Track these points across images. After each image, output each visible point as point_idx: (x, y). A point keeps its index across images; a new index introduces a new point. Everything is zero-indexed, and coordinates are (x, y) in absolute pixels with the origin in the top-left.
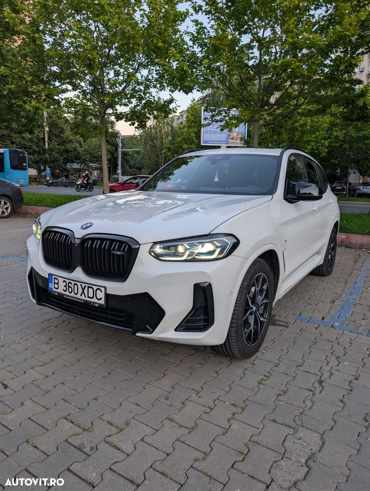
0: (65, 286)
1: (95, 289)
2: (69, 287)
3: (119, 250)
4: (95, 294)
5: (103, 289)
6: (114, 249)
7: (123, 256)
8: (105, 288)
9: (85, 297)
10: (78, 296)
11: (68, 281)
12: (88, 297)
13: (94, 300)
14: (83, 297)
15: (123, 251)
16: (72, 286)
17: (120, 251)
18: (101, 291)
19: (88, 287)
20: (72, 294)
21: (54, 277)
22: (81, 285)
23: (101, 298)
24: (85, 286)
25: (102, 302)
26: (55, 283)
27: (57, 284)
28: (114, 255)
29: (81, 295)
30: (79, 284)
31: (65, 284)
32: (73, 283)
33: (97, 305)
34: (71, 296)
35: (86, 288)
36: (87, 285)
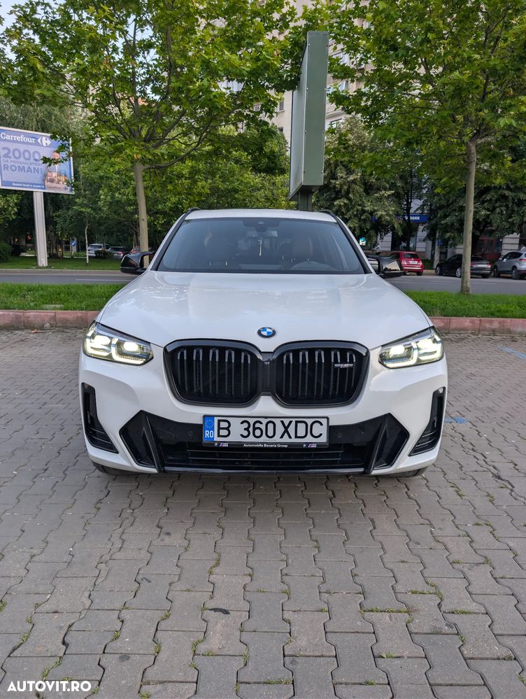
0: (247, 429)
1: (309, 422)
2: (255, 429)
3: (344, 361)
4: (309, 429)
5: (324, 421)
6: (336, 362)
7: (350, 369)
8: (328, 418)
9: (290, 437)
10: (277, 439)
11: (252, 421)
12: (296, 437)
13: (309, 439)
14: (286, 439)
15: (351, 361)
16: (263, 427)
17: (347, 363)
18: (321, 424)
19: (297, 422)
20: (264, 439)
21: (216, 419)
22: (282, 422)
23: (321, 435)
24: (291, 422)
25: (324, 439)
26: (219, 428)
27: (228, 429)
28: (336, 369)
29: (282, 437)
30: (277, 422)
31: (246, 425)
32: (264, 421)
33: (314, 446)
34: (259, 443)
35: (293, 425)
36: (294, 420)
